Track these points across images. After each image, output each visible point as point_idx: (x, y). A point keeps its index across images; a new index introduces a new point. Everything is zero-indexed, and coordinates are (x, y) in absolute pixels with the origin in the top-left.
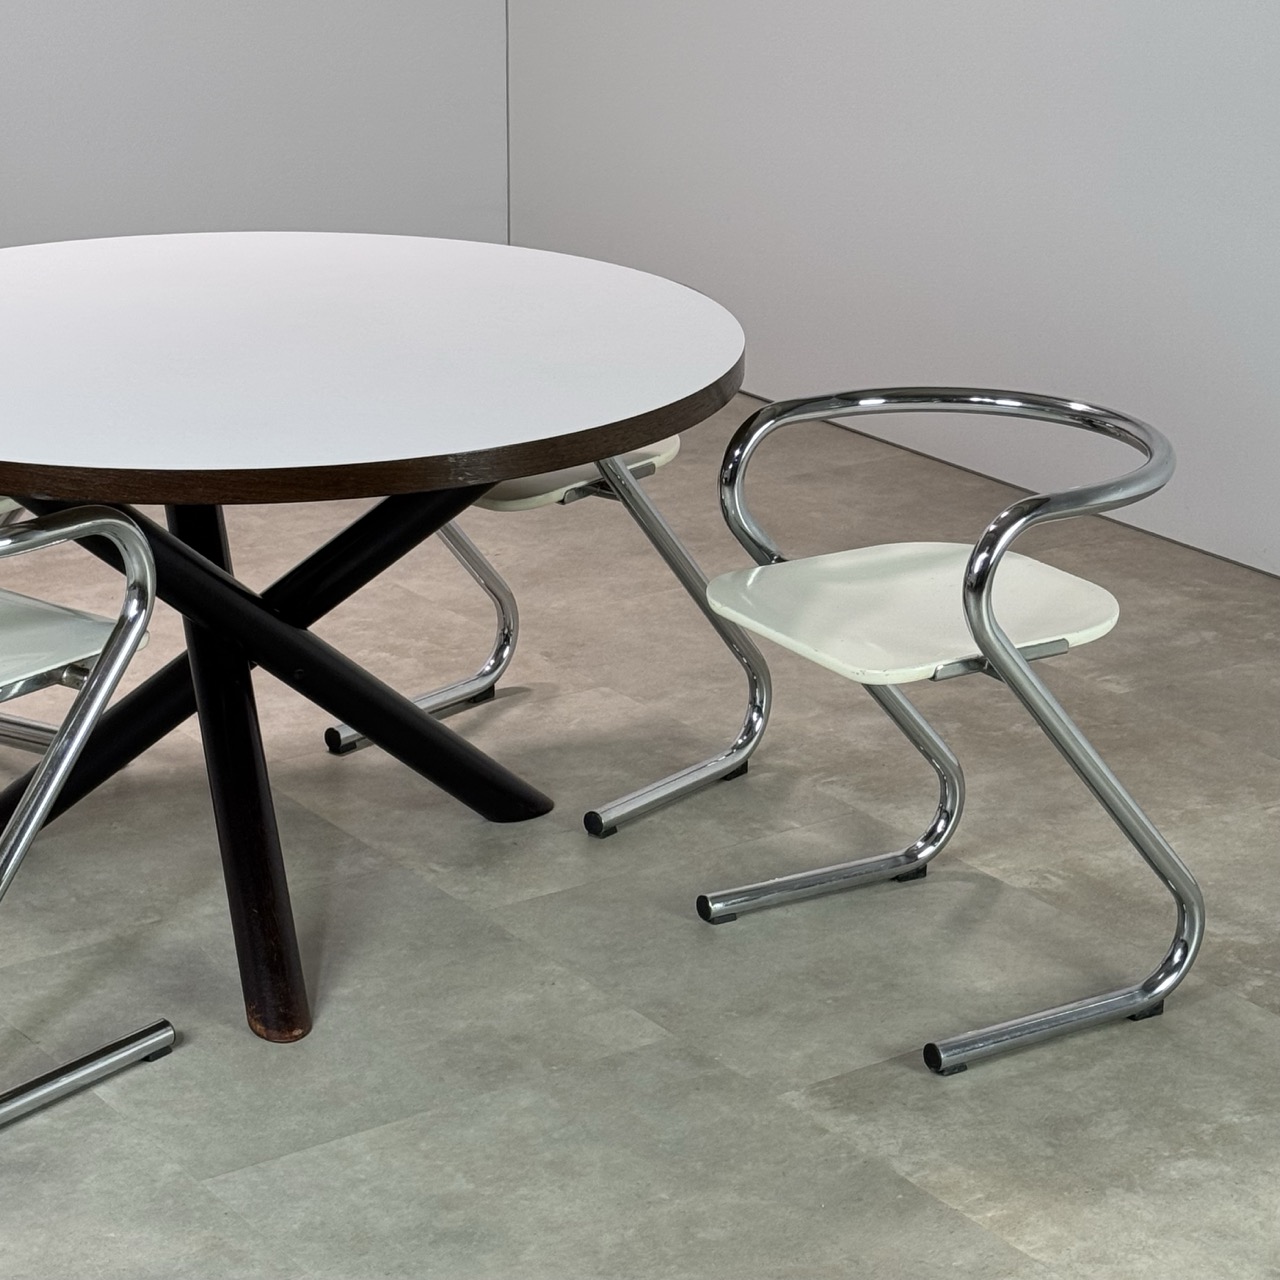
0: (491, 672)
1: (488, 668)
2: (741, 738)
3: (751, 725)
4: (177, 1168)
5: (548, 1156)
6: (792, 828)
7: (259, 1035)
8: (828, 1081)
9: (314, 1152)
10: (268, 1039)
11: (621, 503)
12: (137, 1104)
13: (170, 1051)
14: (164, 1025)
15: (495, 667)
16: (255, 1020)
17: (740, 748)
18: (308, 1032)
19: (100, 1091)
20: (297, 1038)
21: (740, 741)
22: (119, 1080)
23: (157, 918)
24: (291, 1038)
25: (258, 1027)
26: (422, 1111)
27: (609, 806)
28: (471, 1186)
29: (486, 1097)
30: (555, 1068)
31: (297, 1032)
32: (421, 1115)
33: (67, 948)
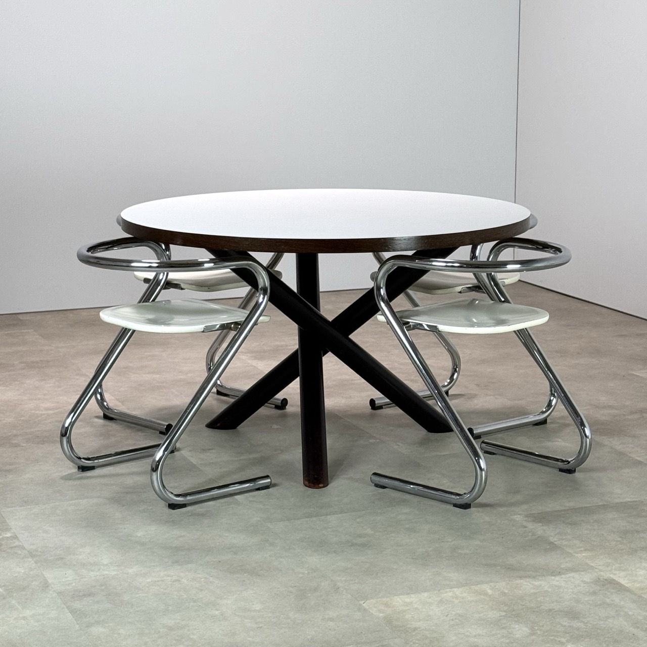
0: (448, 385)
1: (446, 384)
2: (545, 408)
3: (550, 401)
4: (259, 519)
5: (407, 526)
6: (558, 441)
7: (306, 486)
8: (535, 514)
9: (314, 519)
10: (309, 487)
11: (486, 295)
12: (250, 501)
13: (269, 488)
14: (267, 477)
15: (450, 383)
16: (305, 480)
17: (543, 412)
18: (327, 486)
19: (237, 497)
20: (321, 488)
21: (544, 410)
22: (247, 495)
23: (280, 452)
24: (319, 487)
25: (307, 483)
27: (478, 426)
28: (372, 532)
29: (390, 509)
31: (321, 485)
32: (361, 512)
33: (241, 458)
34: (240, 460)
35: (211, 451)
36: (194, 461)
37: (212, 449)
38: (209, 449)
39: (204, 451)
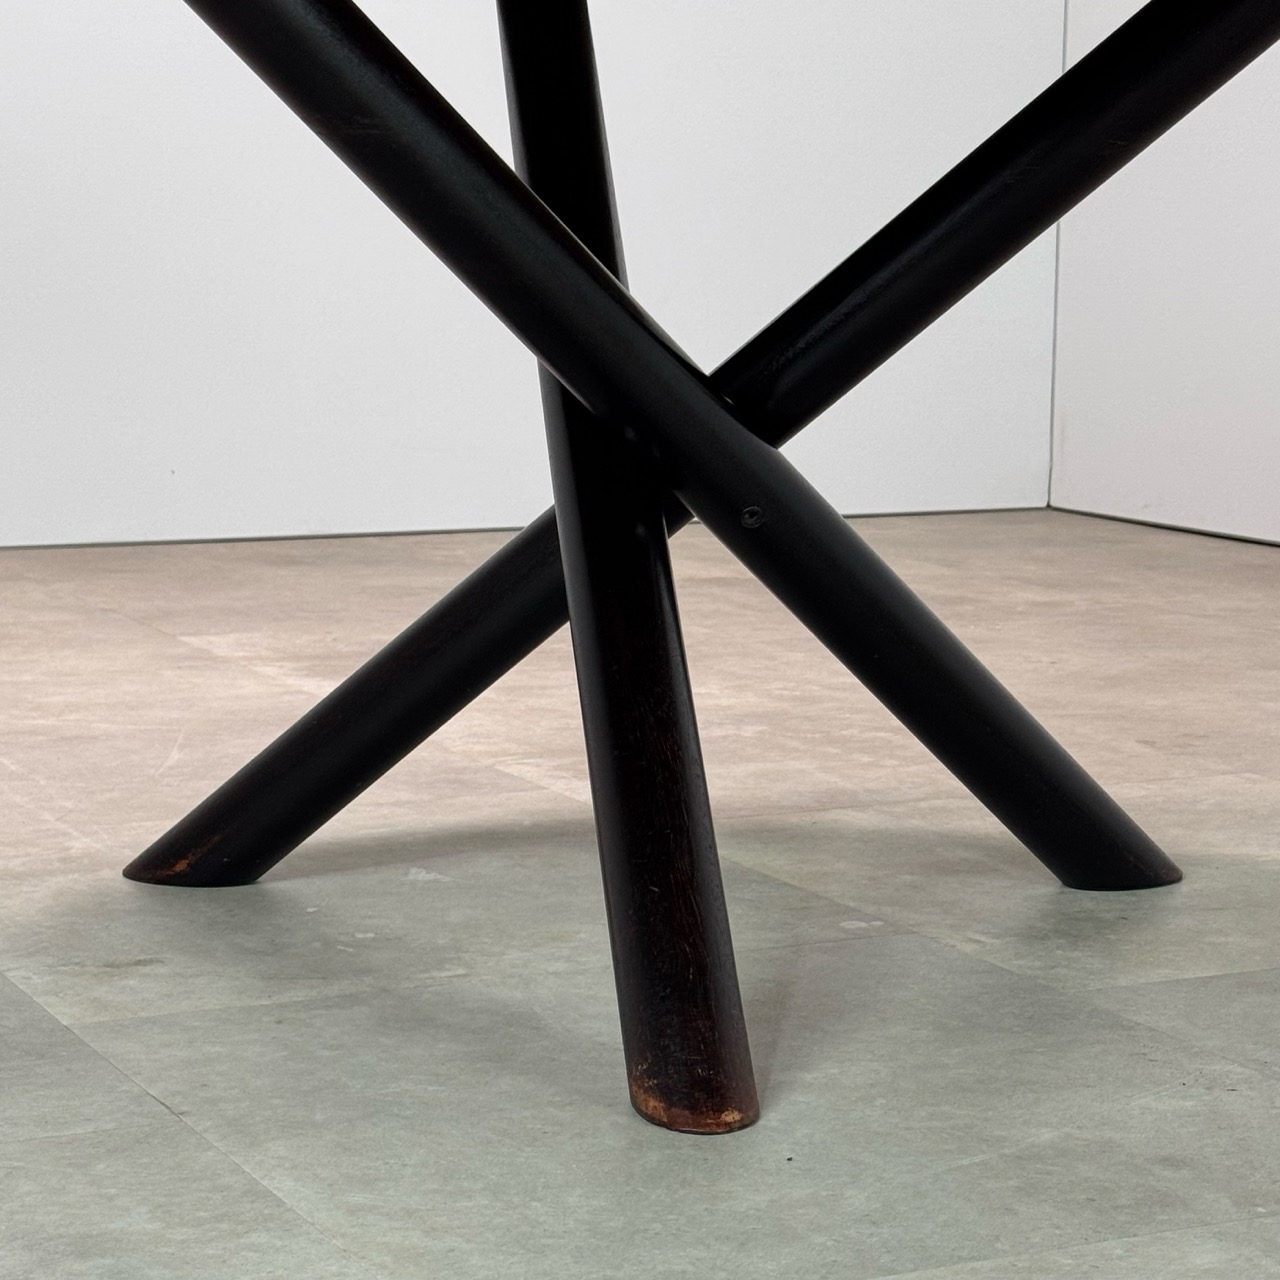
7: (653, 1120)
16: (646, 1092)
18: (755, 1119)
20: (730, 1128)
24: (718, 1125)
25: (652, 1103)
26: (973, 1259)
30: (1260, 1209)
31: (731, 1116)
32: (971, 1265)
33: (285, 998)
34: (283, 1006)
35: (147, 970)
36: (64, 1012)
37: (150, 962)
38: (139, 963)
39: (114, 967)
